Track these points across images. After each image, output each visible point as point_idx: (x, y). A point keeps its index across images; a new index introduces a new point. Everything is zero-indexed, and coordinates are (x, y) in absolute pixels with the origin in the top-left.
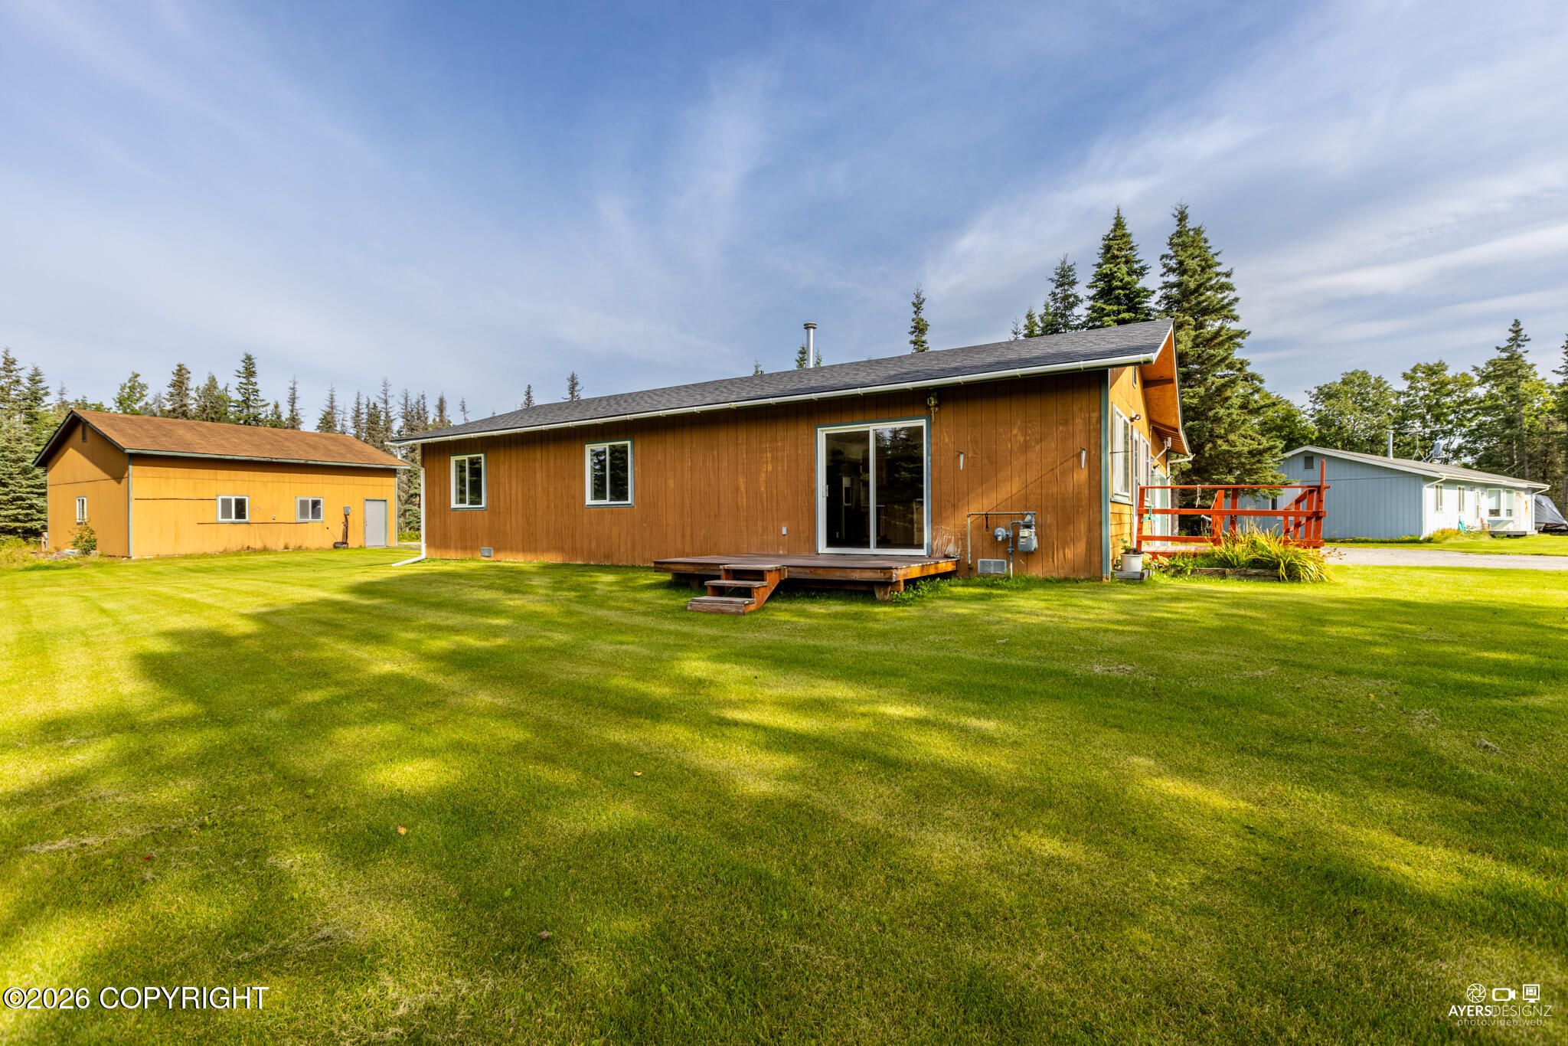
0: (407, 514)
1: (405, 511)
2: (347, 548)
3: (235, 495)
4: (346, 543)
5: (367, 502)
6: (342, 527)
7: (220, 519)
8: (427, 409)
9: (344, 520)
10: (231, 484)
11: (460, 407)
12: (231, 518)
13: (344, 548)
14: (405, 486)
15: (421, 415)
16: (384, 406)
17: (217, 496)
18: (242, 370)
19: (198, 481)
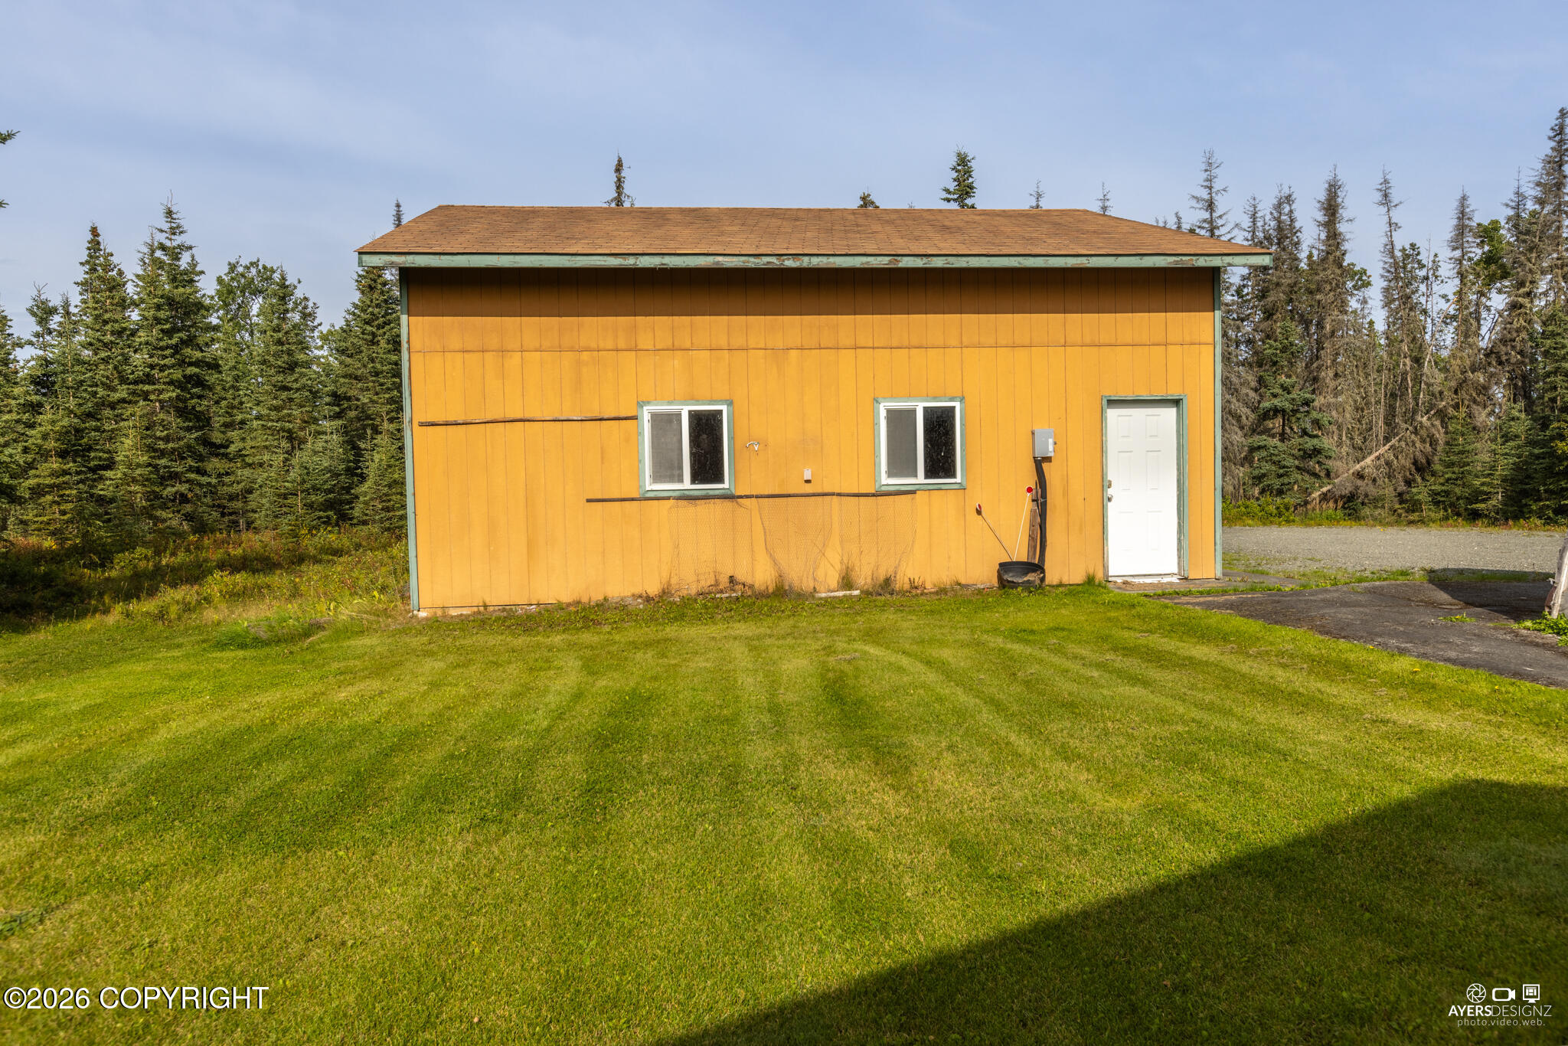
0: (1256, 456)
1: (1253, 449)
2: (1040, 588)
3: (693, 399)
4: (1038, 568)
5: (1113, 414)
6: (1026, 505)
7: (650, 486)
8: (1297, 225)
9: (1032, 481)
10: (677, 361)
11: (1378, 196)
12: (681, 480)
13: (1028, 586)
14: (1252, 394)
15: (1284, 235)
16: (1207, 215)
17: (640, 405)
18: (952, 186)
19: (585, 356)
